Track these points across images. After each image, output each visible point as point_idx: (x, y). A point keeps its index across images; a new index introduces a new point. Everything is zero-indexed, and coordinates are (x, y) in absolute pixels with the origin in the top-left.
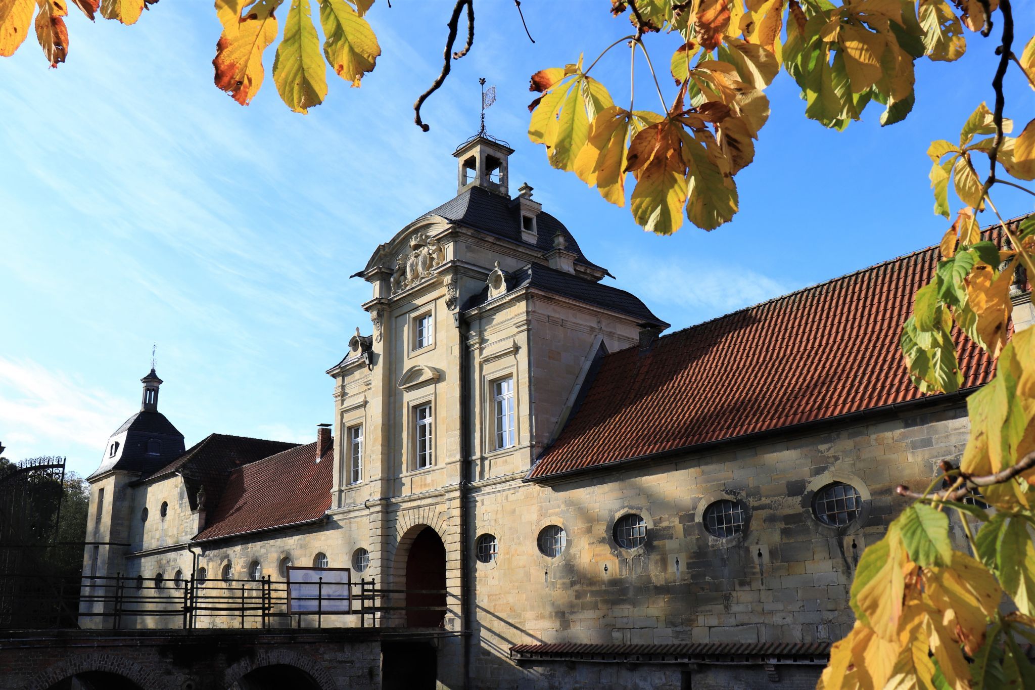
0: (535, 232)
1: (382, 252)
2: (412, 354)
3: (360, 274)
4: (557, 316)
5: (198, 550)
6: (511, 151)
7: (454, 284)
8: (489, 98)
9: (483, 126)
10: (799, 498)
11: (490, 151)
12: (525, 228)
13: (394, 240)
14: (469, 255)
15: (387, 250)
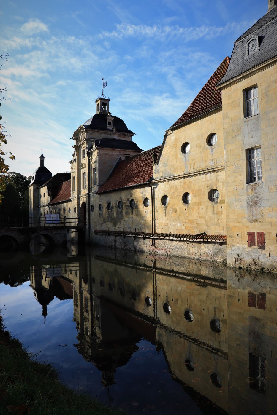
0: (112, 126)
1: (76, 133)
2: (83, 160)
3: (72, 138)
4: (107, 153)
5: (50, 206)
6: (110, 100)
7: (87, 143)
8: (105, 84)
9: (103, 93)
10: (128, 202)
11: (103, 101)
12: (109, 125)
13: (78, 129)
14: (91, 135)
15: (77, 132)
